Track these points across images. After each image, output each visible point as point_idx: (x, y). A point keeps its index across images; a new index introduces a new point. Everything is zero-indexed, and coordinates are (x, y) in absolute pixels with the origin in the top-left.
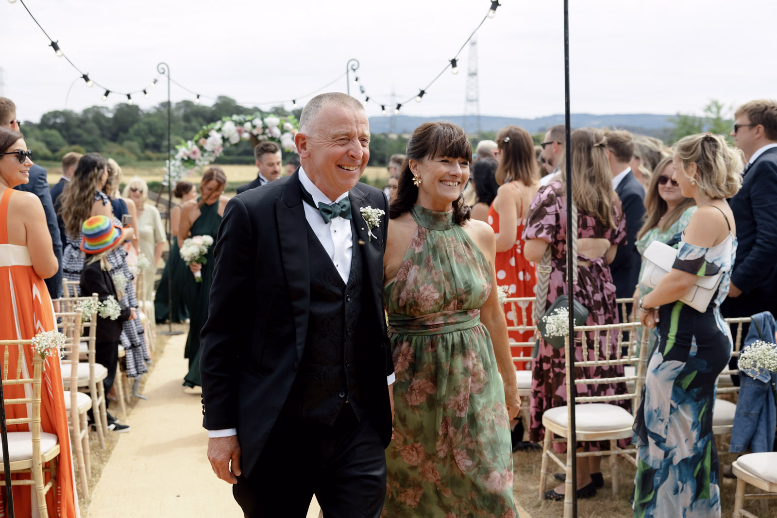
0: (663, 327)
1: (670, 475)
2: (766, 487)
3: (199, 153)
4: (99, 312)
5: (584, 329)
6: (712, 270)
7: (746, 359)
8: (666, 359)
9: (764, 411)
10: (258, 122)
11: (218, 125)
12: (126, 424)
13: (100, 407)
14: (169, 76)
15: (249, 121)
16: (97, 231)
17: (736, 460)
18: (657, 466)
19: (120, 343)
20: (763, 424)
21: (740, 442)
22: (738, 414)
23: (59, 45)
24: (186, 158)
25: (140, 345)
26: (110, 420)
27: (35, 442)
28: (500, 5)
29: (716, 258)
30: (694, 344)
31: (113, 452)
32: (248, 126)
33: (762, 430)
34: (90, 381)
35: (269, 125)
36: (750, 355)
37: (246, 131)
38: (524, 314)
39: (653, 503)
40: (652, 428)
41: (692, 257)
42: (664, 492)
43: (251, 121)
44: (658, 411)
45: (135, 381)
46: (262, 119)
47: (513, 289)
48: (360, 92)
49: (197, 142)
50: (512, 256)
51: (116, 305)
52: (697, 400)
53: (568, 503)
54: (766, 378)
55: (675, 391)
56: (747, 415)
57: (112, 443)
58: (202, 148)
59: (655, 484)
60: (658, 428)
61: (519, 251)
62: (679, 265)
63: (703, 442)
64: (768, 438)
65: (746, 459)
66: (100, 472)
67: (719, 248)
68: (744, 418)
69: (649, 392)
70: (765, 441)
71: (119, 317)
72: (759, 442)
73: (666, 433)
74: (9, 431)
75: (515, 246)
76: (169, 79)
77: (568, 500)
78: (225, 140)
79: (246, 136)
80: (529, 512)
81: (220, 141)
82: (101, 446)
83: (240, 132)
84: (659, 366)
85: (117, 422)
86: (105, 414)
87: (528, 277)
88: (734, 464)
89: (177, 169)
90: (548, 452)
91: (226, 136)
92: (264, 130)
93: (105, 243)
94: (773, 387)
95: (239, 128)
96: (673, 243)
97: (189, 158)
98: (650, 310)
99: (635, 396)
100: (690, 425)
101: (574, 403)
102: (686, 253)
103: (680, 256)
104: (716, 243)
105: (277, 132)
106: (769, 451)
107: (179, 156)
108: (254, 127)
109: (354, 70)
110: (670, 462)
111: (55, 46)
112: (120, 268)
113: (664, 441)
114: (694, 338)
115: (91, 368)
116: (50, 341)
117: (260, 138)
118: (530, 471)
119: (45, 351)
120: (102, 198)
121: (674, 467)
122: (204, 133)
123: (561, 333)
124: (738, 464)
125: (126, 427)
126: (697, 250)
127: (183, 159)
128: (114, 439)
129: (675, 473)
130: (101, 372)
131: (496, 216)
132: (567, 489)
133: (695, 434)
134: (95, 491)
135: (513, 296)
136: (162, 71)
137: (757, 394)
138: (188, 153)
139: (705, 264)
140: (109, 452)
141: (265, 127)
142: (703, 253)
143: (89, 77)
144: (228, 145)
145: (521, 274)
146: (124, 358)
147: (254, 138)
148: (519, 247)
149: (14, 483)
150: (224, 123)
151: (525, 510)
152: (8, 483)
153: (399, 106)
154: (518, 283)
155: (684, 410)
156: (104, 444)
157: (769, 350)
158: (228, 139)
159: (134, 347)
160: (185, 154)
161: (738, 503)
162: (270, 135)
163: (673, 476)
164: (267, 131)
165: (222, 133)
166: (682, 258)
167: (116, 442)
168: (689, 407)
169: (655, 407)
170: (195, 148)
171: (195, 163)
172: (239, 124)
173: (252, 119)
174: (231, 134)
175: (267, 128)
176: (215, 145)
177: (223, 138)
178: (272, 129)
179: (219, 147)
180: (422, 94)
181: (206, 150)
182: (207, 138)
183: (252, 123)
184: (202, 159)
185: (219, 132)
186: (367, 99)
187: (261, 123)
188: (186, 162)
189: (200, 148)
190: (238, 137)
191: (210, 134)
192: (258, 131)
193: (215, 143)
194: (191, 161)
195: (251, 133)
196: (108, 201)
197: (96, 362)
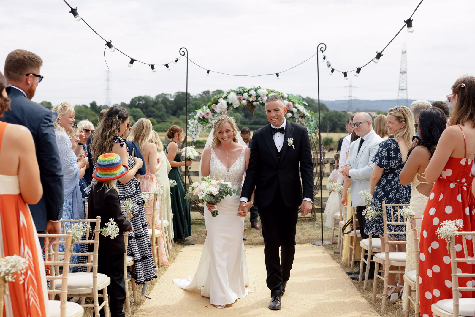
3: (211, 114)
4: (101, 232)
10: (253, 92)
11: (225, 94)
14: (187, 57)
15: (246, 92)
16: (109, 163)
24: (201, 118)
32: (246, 95)
34: (93, 289)
35: (261, 95)
37: (244, 99)
43: (248, 92)
46: (256, 90)
47: (460, 222)
48: (327, 66)
49: (209, 106)
50: (458, 194)
51: (115, 226)
58: (213, 111)
61: (465, 188)
76: (187, 59)
78: (229, 105)
79: (244, 102)
81: (226, 106)
83: (240, 99)
89: (195, 125)
92: (257, 99)
93: (113, 174)
95: (240, 96)
97: (204, 117)
107: (196, 117)
108: (250, 96)
109: (322, 51)
111: (74, 12)
115: (94, 278)
117: (254, 103)
119: (5, 275)
120: (120, 141)
122: (214, 100)
127: (199, 118)
130: (104, 280)
136: (183, 53)
138: (203, 114)
141: (258, 96)
144: (231, 108)
145: (467, 210)
147: (250, 103)
148: (466, 184)
150: (229, 93)
153: (359, 70)
154: (465, 218)
158: (232, 104)
159: (144, 259)
160: (201, 115)
162: (261, 102)
164: (259, 99)
165: (227, 100)
170: (208, 111)
171: (208, 121)
172: (239, 93)
173: (249, 91)
174: (234, 101)
175: (259, 97)
176: (223, 109)
177: (228, 103)
178: (263, 98)
179: (225, 110)
180: (379, 55)
181: (216, 112)
182: (216, 104)
183: (248, 93)
184: (213, 119)
185: (225, 99)
186: (333, 71)
187: (255, 93)
188: (202, 120)
189: (212, 111)
190: (239, 103)
191: (219, 101)
192: (253, 99)
193: (222, 107)
194: (205, 120)
195: (248, 100)
196: (124, 143)
197: (99, 272)
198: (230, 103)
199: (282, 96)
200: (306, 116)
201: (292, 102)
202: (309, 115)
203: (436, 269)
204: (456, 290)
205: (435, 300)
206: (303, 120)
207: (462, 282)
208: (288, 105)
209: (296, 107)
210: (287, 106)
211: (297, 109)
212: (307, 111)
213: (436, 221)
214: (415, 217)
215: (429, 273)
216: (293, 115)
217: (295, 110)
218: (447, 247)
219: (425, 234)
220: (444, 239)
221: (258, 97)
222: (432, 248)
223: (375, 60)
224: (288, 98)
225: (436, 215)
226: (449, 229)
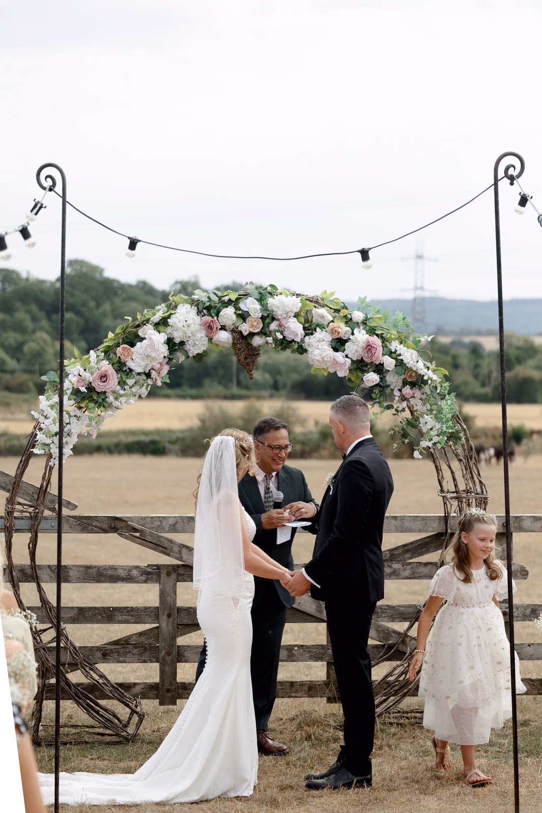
3: (114, 377)
10: (251, 305)
11: (160, 311)
14: (64, 197)
15: (230, 303)
24: (83, 389)
32: (228, 314)
35: (279, 313)
37: (223, 328)
43: (235, 303)
46: (261, 299)
49: (108, 352)
58: (121, 367)
76: (65, 202)
78: (174, 346)
79: (224, 337)
81: (164, 350)
83: (209, 327)
91: (177, 338)
92: (266, 326)
95: (208, 318)
97: (90, 388)
105: (295, 328)
107: (67, 386)
108: (243, 316)
109: (513, 179)
117: (257, 341)
122: (125, 331)
127: (76, 392)
136: (50, 182)
138: (87, 376)
141: (268, 317)
144: (180, 358)
147: (242, 340)
150: (173, 307)
158: (182, 343)
160: (82, 379)
162: (280, 336)
164: (273, 326)
165: (169, 330)
170: (105, 366)
171: (103, 400)
172: (209, 309)
173: (238, 299)
174: (189, 333)
175: (273, 319)
176: (153, 359)
177: (170, 342)
178: (284, 322)
179: (161, 364)
181: (131, 370)
182: (132, 345)
183: (237, 308)
184: (122, 392)
185: (161, 328)
187: (257, 306)
188: (83, 399)
189: (116, 366)
190: (206, 341)
191: (141, 333)
192: (252, 326)
193: (153, 354)
194: (95, 397)
195: (235, 331)
198: (177, 341)
199: (345, 317)
200: (425, 382)
201: (377, 335)
202: (435, 377)
206: (418, 393)
208: (369, 347)
209: (391, 354)
210: (364, 349)
211: (396, 359)
212: (429, 364)
216: (382, 379)
217: (389, 363)
221: (268, 321)
224: (364, 323)
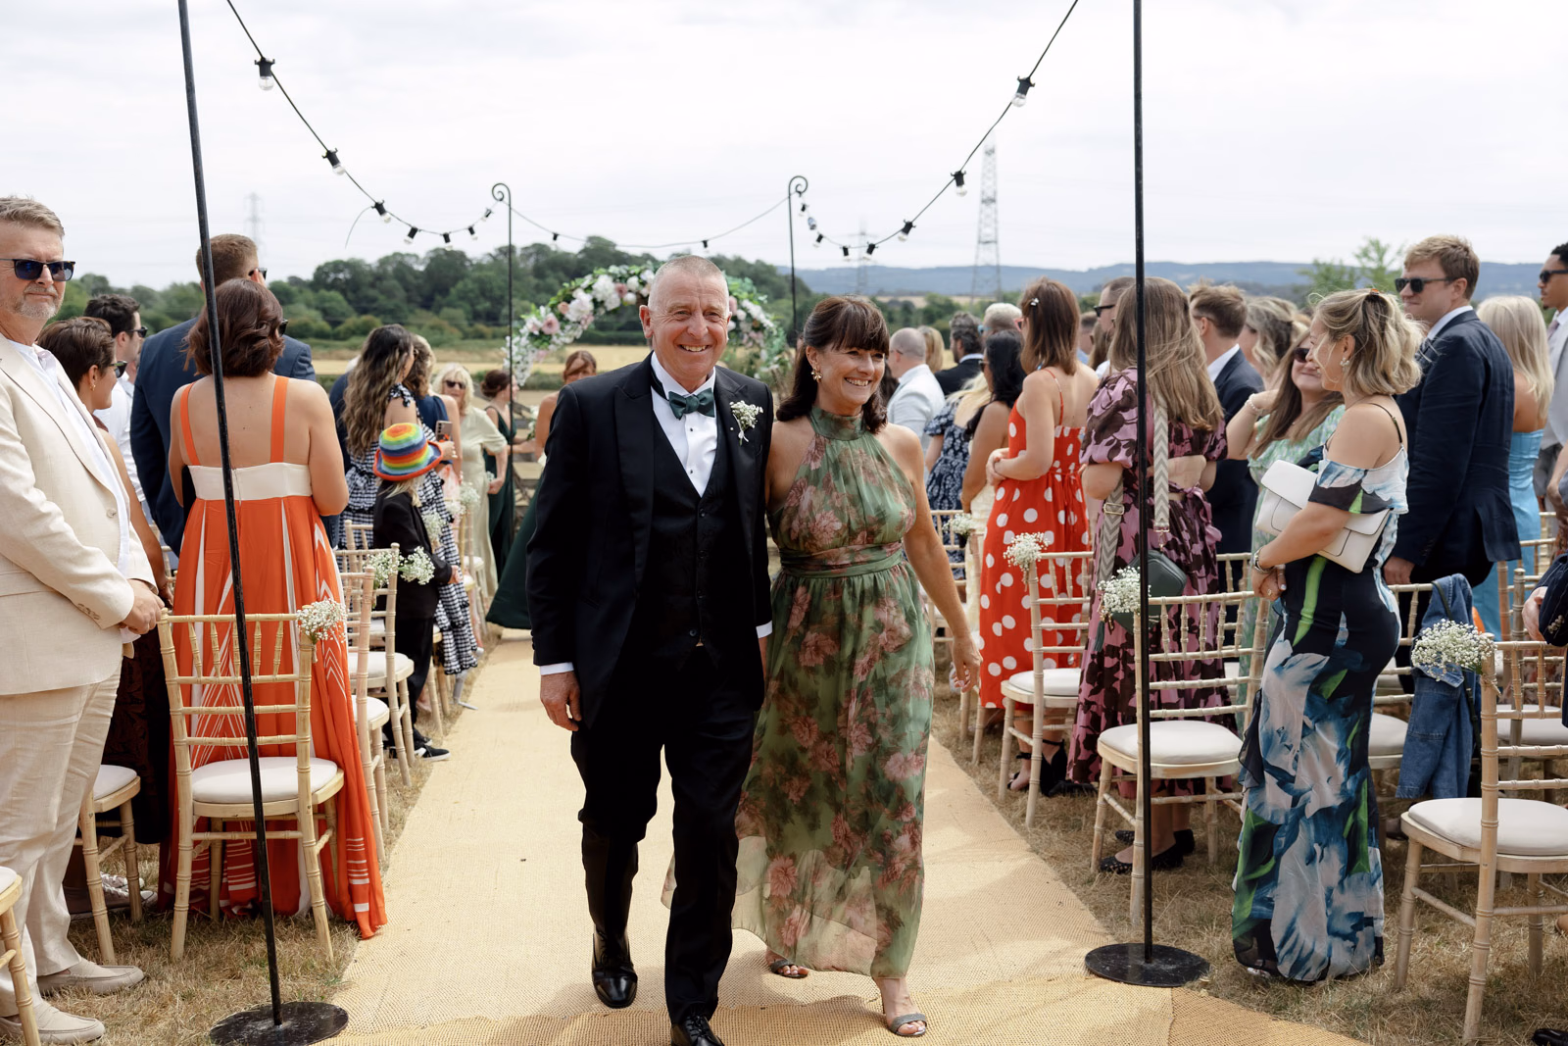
0: (1292, 599)
1: (1300, 834)
2: (1455, 853)
3: (557, 325)
4: (400, 573)
5: (1163, 601)
6: (1373, 505)
7: (1424, 648)
8: (1296, 650)
9: (1453, 732)
10: (648, 275)
11: (587, 281)
12: (443, 747)
13: (402, 720)
14: (510, 205)
15: (634, 274)
16: (405, 445)
17: (1407, 810)
18: (1282, 821)
19: (434, 621)
20: (1451, 752)
21: (1413, 782)
22: (1410, 737)
23: (339, 155)
24: (536, 333)
25: (463, 625)
26: (419, 741)
27: (303, 773)
28: (1033, 85)
29: (1379, 486)
30: (1343, 625)
31: (423, 790)
32: (633, 282)
33: (1450, 763)
34: (387, 681)
36: (1431, 643)
37: (630, 291)
38: (1069, 577)
39: (1272, 878)
40: (1272, 761)
41: (1341, 482)
42: (1291, 863)
43: (638, 275)
44: (1283, 733)
45: (457, 680)
47: (1048, 538)
48: (808, 227)
49: (553, 308)
50: (1047, 486)
52: (1345, 716)
53: (1137, 877)
54: (1457, 680)
55: (1310, 701)
56: (1425, 738)
57: (421, 777)
58: (561, 318)
59: (1275, 850)
60: (1283, 760)
61: (1058, 478)
62: (1319, 495)
63: (1354, 782)
64: (1459, 775)
65: (1423, 809)
66: (402, 821)
67: (1385, 470)
68: (1421, 744)
69: (1267, 702)
70: (1455, 779)
71: (431, 580)
72: (1441, 784)
73: (1295, 768)
74: (262, 756)
75: (1053, 470)
76: (510, 208)
77: (1137, 873)
78: (597, 304)
79: (631, 298)
80: (1074, 891)
81: (590, 306)
82: (404, 781)
83: (621, 292)
84: (1286, 661)
85: (429, 744)
86: (410, 731)
87: (1074, 519)
88: (1405, 816)
89: (523, 350)
90: (1106, 796)
91: (599, 298)
93: (417, 465)
94: (1467, 695)
95: (620, 285)
96: (1309, 461)
97: (541, 332)
98: (1271, 571)
99: (1246, 709)
100: (1334, 755)
101: (1147, 721)
102: (1332, 476)
103: (1321, 481)
104: (1380, 461)
106: (1460, 796)
107: (525, 330)
108: (643, 284)
109: (800, 193)
110: (1302, 812)
111: (332, 157)
112: (431, 504)
113: (1292, 779)
114: (1343, 617)
115: (389, 660)
116: (324, 616)
118: (1077, 826)
119: (317, 630)
120: (403, 395)
121: (1307, 822)
122: (564, 293)
123: (1127, 608)
124: (1410, 816)
125: (443, 752)
126: (1350, 472)
127: (531, 335)
128: (424, 770)
129: (1309, 830)
130: (404, 666)
131: (1021, 423)
132: (1135, 854)
133: (1341, 769)
134: (395, 850)
135: (1050, 549)
136: (500, 196)
137: (1442, 706)
138: (540, 324)
139: (1361, 494)
140: (417, 790)
142: (1360, 476)
143: (386, 206)
144: (602, 312)
145: (1062, 514)
146: (441, 644)
148: (1059, 471)
149: (269, 835)
150: (596, 277)
151: (1069, 887)
152: (261, 836)
153: (871, 248)
154: (1057, 529)
155: (1325, 731)
156: (409, 777)
157: (1461, 634)
158: (602, 302)
159: (455, 627)
160: (535, 326)
161: (1410, 879)
163: (1305, 835)
165: (594, 293)
166: (1326, 485)
167: (428, 774)
168: (1332, 726)
169: (1278, 726)
170: (551, 317)
171: (550, 340)
172: (620, 278)
173: (640, 273)
174: (607, 295)
176: (582, 312)
177: (594, 301)
179: (588, 316)
180: (908, 227)
181: (568, 320)
182: (569, 302)
183: (639, 278)
184: (562, 334)
185: (588, 291)
186: (820, 238)
188: (536, 338)
189: (559, 317)
190: (618, 300)
191: (574, 295)
193: (582, 309)
194: (544, 338)
195: (638, 294)
196: (411, 399)
197: (397, 651)
198: (599, 300)
200: (765, 328)
202: (772, 325)
203: (1009, 622)
204: (1039, 652)
205: (1006, 674)
206: (760, 335)
207: (1048, 637)
209: (743, 309)
211: (747, 312)
212: (768, 316)
213: (1009, 537)
214: (978, 532)
215: (997, 629)
216: (737, 325)
217: (741, 315)
218: (1024, 580)
219: (990, 561)
220: (1018, 567)
222: (1002, 586)
223: (901, 234)
225: (1008, 527)
226: (1026, 548)
